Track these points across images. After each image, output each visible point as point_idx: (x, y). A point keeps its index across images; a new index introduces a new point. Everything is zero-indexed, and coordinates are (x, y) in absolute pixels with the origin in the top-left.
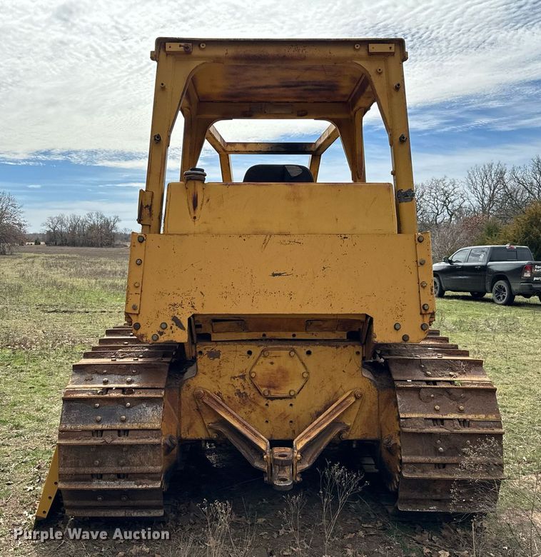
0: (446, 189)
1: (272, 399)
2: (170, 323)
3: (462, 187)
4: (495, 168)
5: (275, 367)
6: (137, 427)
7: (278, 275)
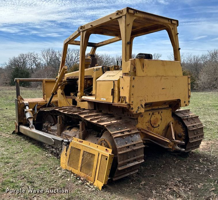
0: (34, 56)
1: (155, 128)
2: (140, 106)
3: (40, 56)
4: (51, 50)
5: (155, 118)
6: (137, 143)
7: (164, 89)
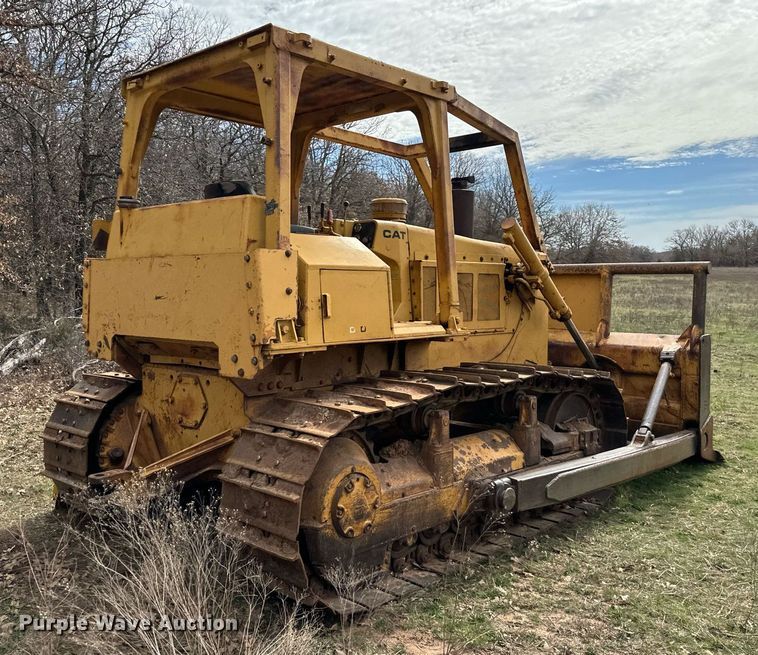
1: (185, 428)
2: (103, 341)
5: (185, 395)
7: (159, 298)
